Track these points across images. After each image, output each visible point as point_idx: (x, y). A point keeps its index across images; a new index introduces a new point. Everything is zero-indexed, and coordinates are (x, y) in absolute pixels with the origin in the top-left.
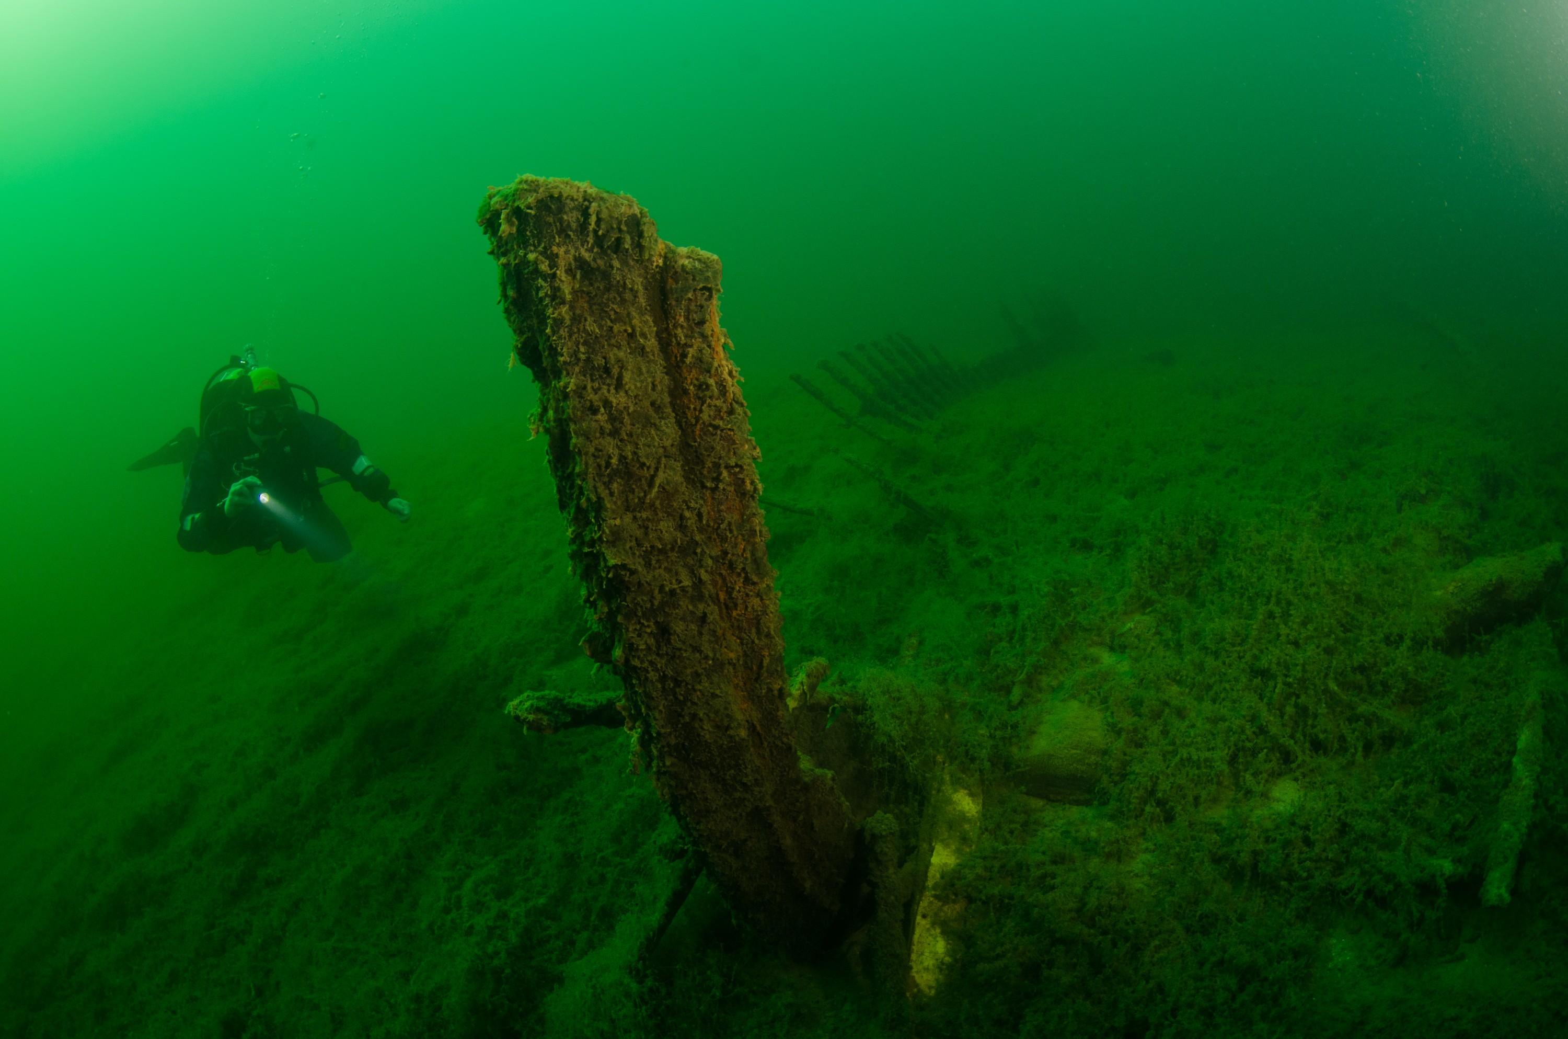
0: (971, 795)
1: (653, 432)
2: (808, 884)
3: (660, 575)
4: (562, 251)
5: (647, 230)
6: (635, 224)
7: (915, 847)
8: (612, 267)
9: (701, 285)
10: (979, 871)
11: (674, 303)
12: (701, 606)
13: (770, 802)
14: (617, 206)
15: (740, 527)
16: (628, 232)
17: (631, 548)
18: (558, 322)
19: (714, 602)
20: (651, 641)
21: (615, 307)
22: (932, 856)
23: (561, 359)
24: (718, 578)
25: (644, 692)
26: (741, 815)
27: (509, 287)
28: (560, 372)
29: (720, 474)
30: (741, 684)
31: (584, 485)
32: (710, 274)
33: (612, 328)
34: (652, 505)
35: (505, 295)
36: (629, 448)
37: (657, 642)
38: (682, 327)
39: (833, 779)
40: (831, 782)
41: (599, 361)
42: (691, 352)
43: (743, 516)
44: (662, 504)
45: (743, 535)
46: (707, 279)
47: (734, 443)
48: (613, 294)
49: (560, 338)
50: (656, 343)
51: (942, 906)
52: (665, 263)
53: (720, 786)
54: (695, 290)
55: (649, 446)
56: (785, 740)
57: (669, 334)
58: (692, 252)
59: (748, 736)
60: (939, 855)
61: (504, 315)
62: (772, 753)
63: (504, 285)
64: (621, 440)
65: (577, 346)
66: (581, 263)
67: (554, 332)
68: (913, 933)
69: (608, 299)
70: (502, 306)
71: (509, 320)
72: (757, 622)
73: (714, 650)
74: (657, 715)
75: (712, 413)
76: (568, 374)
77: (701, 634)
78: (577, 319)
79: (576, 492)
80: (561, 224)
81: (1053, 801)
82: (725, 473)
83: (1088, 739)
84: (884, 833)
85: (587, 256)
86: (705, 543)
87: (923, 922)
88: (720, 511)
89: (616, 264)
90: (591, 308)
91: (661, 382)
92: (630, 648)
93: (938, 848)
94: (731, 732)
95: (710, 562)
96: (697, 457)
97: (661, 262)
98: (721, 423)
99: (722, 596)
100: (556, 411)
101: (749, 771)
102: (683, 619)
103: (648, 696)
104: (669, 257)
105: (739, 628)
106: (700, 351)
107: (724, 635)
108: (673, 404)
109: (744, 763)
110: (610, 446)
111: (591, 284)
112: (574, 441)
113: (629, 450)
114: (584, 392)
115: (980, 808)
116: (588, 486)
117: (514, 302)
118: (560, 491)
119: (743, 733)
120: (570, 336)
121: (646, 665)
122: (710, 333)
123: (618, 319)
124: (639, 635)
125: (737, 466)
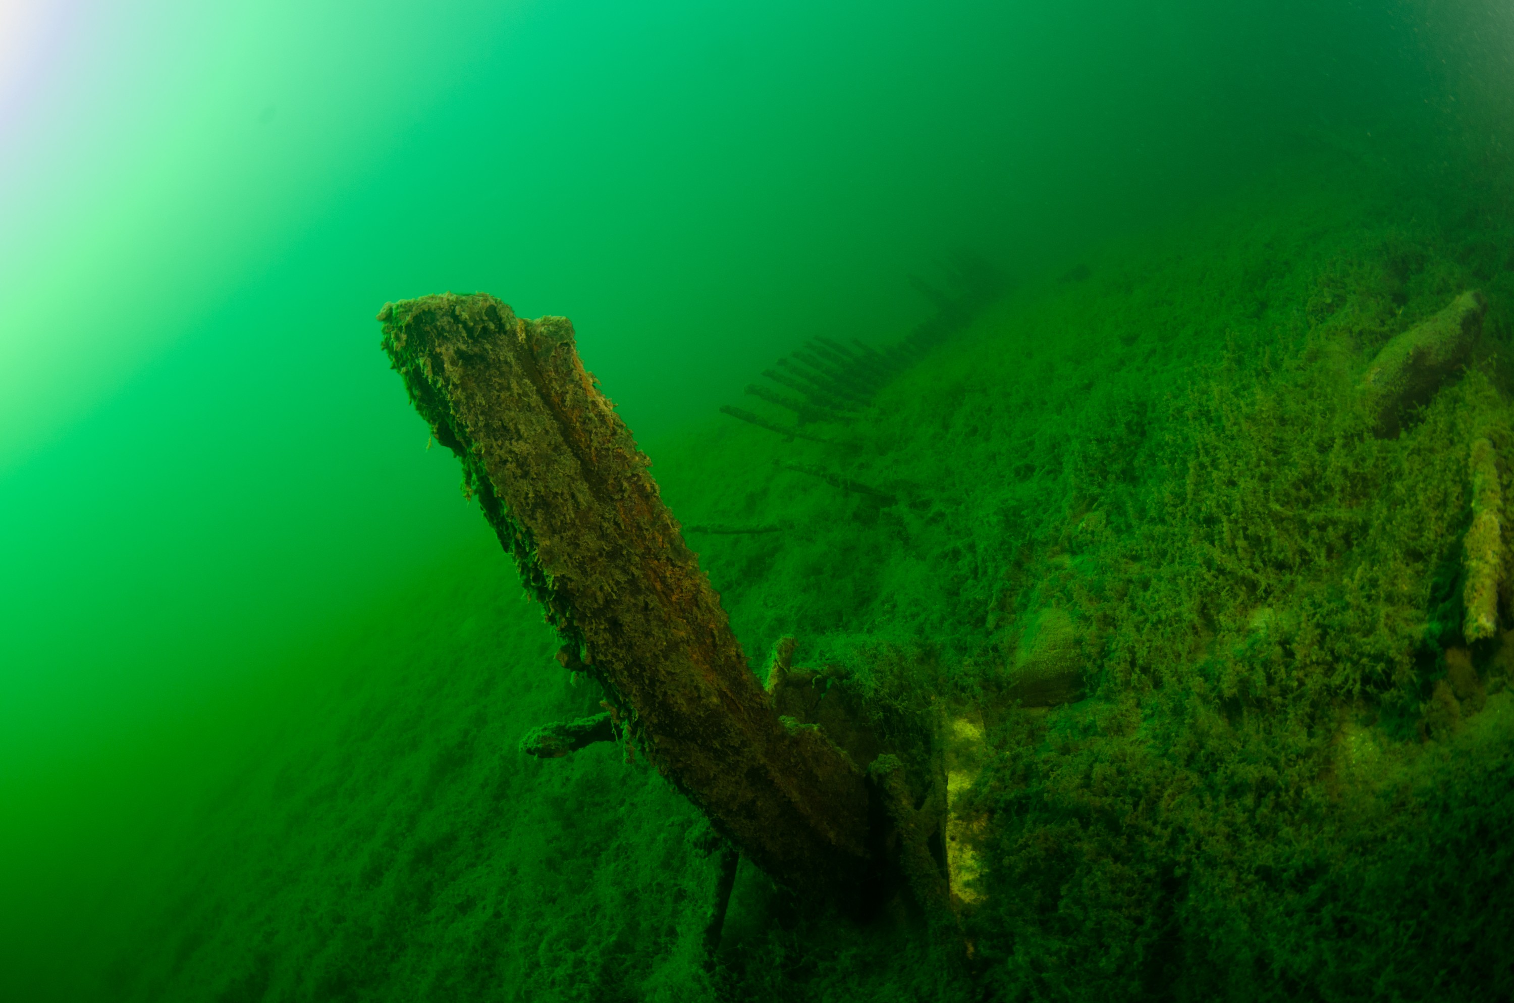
0: (971, 721)
1: (556, 467)
2: (832, 835)
3: (597, 579)
4: (443, 350)
5: (503, 314)
6: (493, 312)
7: (931, 782)
8: (485, 350)
9: (559, 343)
10: (992, 782)
11: (543, 364)
12: (641, 598)
13: (763, 760)
14: (474, 303)
15: (653, 524)
16: (490, 320)
17: (565, 561)
18: (457, 404)
19: (652, 592)
20: (607, 636)
21: (497, 379)
22: (947, 784)
23: (468, 430)
24: (650, 572)
25: (616, 681)
26: (740, 777)
27: (414, 389)
28: (470, 441)
29: (622, 485)
30: (701, 659)
31: (514, 521)
32: (563, 332)
33: (499, 396)
34: (573, 524)
35: (413, 396)
36: (540, 483)
37: (613, 636)
38: (556, 379)
39: (820, 730)
40: (819, 734)
41: (496, 424)
42: (568, 397)
43: (652, 514)
44: (581, 521)
45: (658, 531)
46: (562, 337)
47: (626, 458)
48: (493, 371)
49: (462, 414)
50: (539, 398)
51: (968, 825)
52: (527, 335)
53: (712, 754)
54: (556, 349)
55: (556, 478)
56: (758, 700)
57: (548, 389)
58: (545, 320)
59: (722, 702)
60: (953, 782)
61: (417, 412)
62: (750, 715)
63: (410, 388)
64: (533, 479)
65: (477, 417)
66: (460, 354)
67: (457, 412)
68: (946, 856)
69: (490, 375)
70: (413, 406)
71: (422, 414)
72: (695, 601)
73: (665, 633)
74: (632, 698)
75: (600, 440)
76: (476, 440)
77: (648, 621)
78: (470, 397)
79: (511, 531)
80: (437, 330)
81: (1054, 706)
82: (625, 484)
83: (1062, 636)
84: (888, 771)
85: (463, 347)
86: (629, 545)
87: (953, 844)
88: (633, 516)
89: (488, 346)
90: (478, 386)
91: (551, 428)
92: (593, 647)
93: (952, 776)
94: (704, 701)
95: (637, 559)
96: (600, 478)
97: (524, 336)
98: (610, 445)
99: (659, 586)
100: (477, 472)
101: (733, 734)
102: (628, 611)
103: (621, 685)
104: (528, 328)
105: (683, 611)
106: (576, 394)
107: (669, 618)
108: (566, 441)
109: (727, 728)
110: (525, 486)
111: (474, 368)
112: (495, 489)
113: (540, 486)
114: (492, 450)
115: (983, 730)
116: (516, 523)
117: (422, 400)
118: (500, 535)
119: (715, 700)
120: (469, 411)
121: (609, 657)
122: (578, 377)
123: (502, 388)
124: (596, 633)
125: (633, 475)
